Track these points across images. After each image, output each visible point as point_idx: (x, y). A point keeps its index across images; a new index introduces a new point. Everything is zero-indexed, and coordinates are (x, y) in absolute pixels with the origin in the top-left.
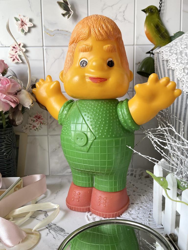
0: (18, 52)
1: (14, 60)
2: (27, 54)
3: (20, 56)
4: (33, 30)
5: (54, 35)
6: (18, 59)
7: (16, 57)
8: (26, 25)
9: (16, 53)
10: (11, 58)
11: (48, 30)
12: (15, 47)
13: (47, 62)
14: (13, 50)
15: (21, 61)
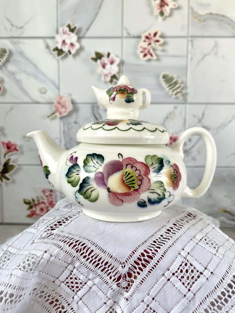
0: (153, 45)
1: (145, 55)
2: (166, 47)
3: (154, 49)
4: (176, 13)
5: (204, 21)
6: (151, 55)
7: (149, 52)
8: (167, 5)
9: (150, 46)
10: (142, 52)
11: (196, 13)
12: (149, 36)
13: (192, 59)
14: (145, 41)
15: (155, 57)
